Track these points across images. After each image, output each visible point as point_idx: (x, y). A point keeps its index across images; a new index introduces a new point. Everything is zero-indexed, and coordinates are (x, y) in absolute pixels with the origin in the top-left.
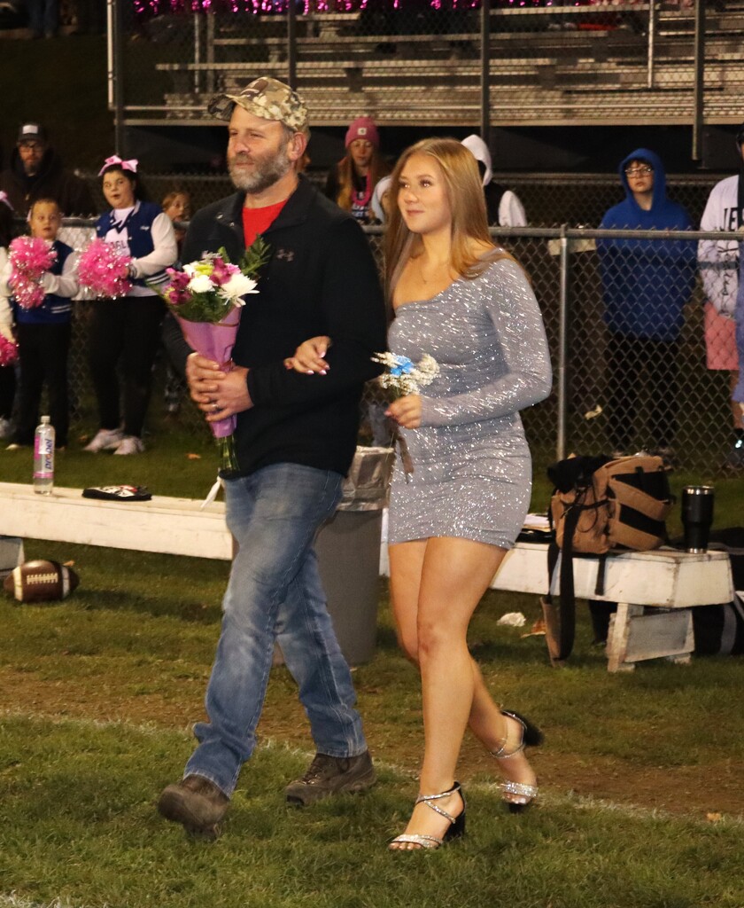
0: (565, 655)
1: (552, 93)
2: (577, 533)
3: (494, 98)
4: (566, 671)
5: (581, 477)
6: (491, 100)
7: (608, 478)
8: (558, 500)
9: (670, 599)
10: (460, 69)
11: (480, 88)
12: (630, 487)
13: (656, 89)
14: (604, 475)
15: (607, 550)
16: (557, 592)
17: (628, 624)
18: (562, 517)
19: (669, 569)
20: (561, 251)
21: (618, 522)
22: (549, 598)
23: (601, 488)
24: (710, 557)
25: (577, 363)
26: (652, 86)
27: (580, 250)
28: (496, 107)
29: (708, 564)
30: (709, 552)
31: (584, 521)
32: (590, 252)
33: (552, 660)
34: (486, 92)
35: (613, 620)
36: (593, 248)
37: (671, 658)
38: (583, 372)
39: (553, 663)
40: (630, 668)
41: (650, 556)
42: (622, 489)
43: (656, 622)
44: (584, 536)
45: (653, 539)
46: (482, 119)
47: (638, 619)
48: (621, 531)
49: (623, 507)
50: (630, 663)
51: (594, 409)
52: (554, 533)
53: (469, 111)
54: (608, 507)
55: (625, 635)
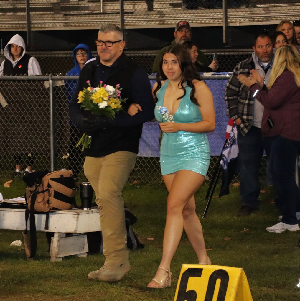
0: (33, 255)
1: (58, 15)
2: (36, 203)
3: (32, 18)
4: (32, 262)
5: (37, 180)
6: (31, 19)
7: (48, 180)
8: (28, 190)
9: (75, 229)
10: (18, 5)
11: (26, 13)
12: (58, 183)
13: (104, 13)
14: (47, 179)
15: (48, 210)
16: (29, 229)
17: (59, 241)
18: (29, 197)
19: (75, 217)
20: (50, 86)
21: (53, 198)
22: (26, 232)
23: (46, 184)
24: (92, 211)
25: (58, 135)
26: (103, 12)
27: (58, 85)
28: (33, 22)
29: (91, 215)
30: (92, 210)
31: (39, 198)
32: (62, 86)
33: (27, 258)
34: (29, 15)
35: (52, 240)
36: (64, 84)
37: (78, 255)
38: (61, 139)
39: (28, 259)
40: (60, 260)
41: (67, 212)
42: (53, 184)
43: (71, 240)
44: (40, 204)
45: (68, 205)
46: (27, 27)
47: (63, 239)
48: (55, 202)
49: (55, 191)
50: (60, 258)
51: (66, 154)
52: (27, 204)
53: (21, 24)
54: (49, 192)
55: (57, 246)
